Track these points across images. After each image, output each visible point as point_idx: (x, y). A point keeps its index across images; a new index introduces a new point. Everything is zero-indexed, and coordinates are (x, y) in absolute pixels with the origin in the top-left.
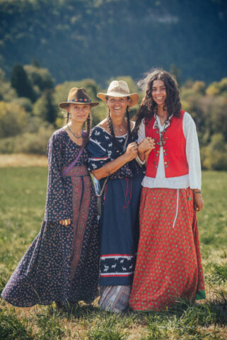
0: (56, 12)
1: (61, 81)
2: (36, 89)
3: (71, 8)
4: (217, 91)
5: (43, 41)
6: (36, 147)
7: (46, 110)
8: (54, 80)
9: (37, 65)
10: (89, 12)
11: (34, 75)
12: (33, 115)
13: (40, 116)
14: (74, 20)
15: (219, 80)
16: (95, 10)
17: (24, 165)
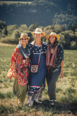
0: (7, 8)
1: (9, 25)
2: (2, 26)
3: (11, 7)
4: (46, 29)
5: (4, 15)
6: (5, 41)
7: (5, 32)
8: (7, 24)
9: (3, 21)
10: (15, 8)
11: (2, 23)
12: (2, 33)
13: (3, 33)
14: (11, 10)
15: (47, 26)
16: (17, 8)
17: (2, 46)
